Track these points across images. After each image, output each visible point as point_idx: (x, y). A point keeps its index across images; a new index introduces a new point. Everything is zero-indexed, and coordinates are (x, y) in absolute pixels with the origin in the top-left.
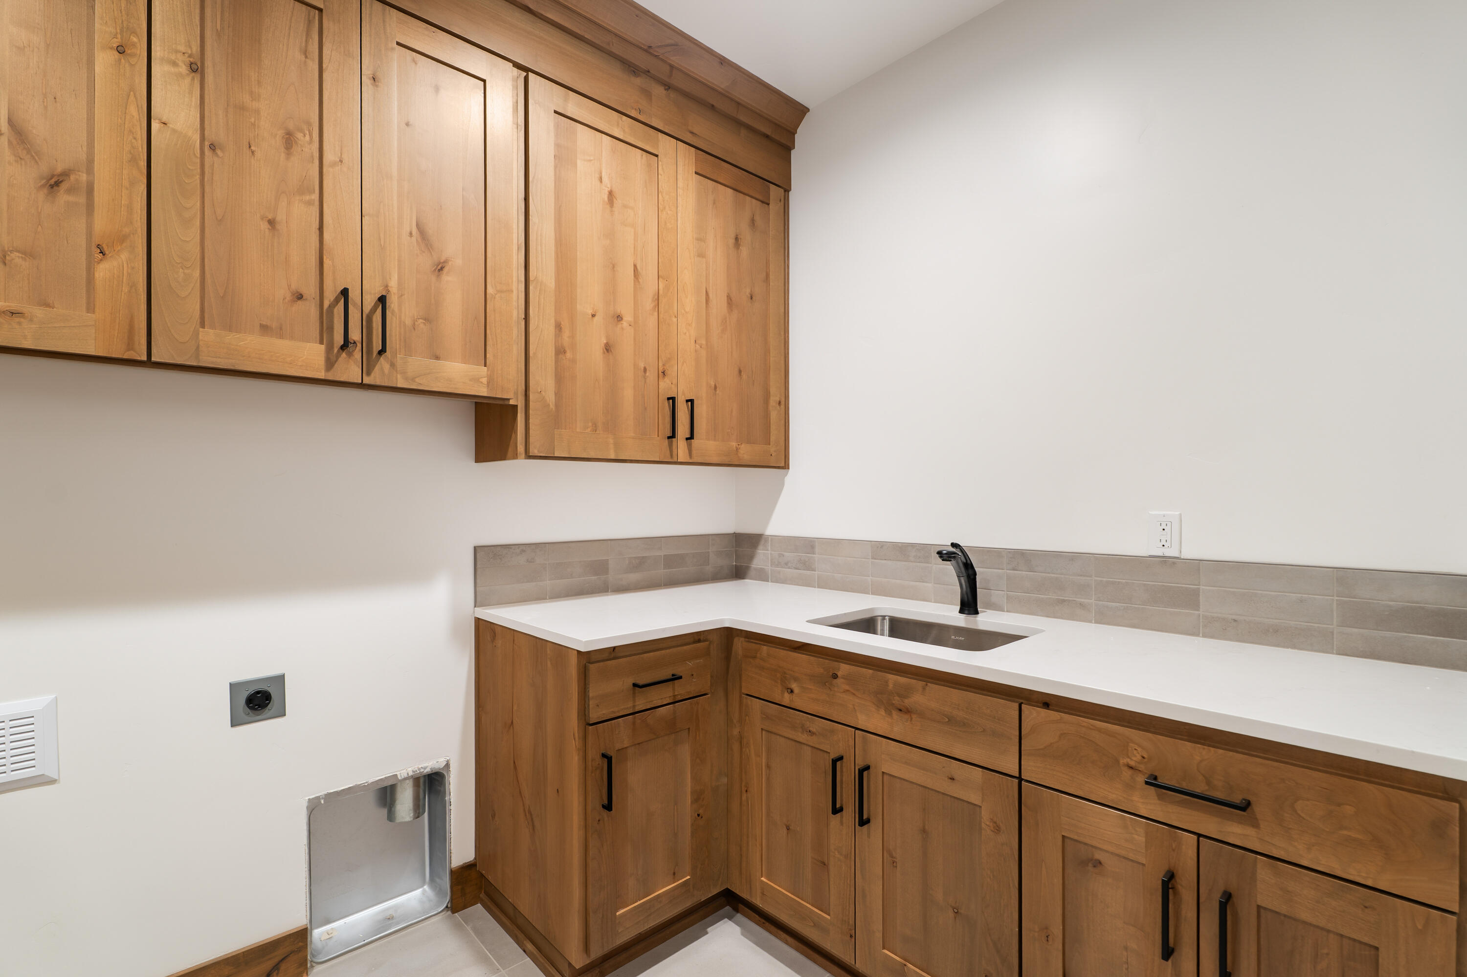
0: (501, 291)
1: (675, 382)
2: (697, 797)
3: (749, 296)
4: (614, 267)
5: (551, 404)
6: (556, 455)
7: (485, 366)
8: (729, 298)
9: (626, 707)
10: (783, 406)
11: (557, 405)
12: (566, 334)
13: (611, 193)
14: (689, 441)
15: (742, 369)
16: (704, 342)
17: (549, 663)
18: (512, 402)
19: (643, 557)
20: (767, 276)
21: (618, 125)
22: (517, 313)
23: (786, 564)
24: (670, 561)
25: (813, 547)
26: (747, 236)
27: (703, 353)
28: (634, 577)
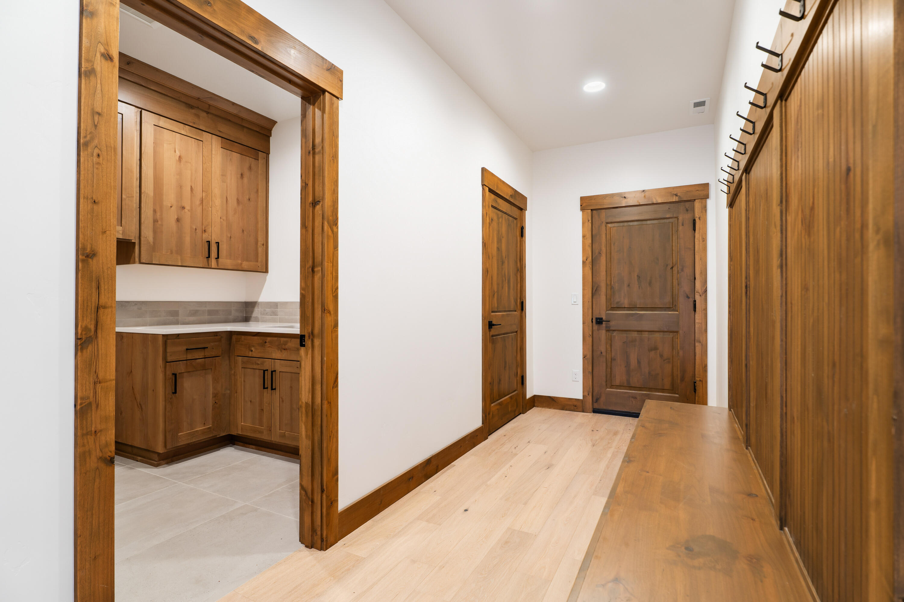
0: (128, 197)
1: (210, 234)
2: (215, 395)
3: (248, 199)
4: (181, 187)
5: (151, 242)
6: (153, 263)
7: (121, 226)
8: (238, 200)
9: (183, 357)
10: (265, 246)
11: (154, 243)
12: (158, 214)
13: (180, 157)
14: (217, 259)
15: (244, 230)
16: (225, 218)
17: (149, 342)
18: (133, 241)
19: (197, 310)
20: (257, 190)
21: (183, 129)
22: (136, 205)
23: (267, 314)
24: (210, 312)
25: (277, 306)
26: (247, 174)
27: (225, 223)
28: (192, 318)
